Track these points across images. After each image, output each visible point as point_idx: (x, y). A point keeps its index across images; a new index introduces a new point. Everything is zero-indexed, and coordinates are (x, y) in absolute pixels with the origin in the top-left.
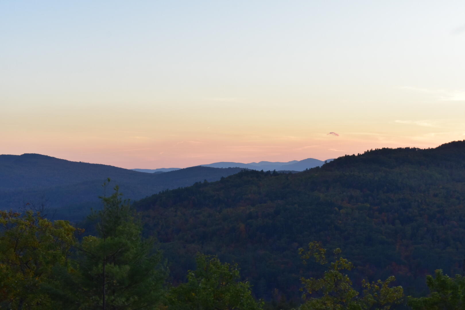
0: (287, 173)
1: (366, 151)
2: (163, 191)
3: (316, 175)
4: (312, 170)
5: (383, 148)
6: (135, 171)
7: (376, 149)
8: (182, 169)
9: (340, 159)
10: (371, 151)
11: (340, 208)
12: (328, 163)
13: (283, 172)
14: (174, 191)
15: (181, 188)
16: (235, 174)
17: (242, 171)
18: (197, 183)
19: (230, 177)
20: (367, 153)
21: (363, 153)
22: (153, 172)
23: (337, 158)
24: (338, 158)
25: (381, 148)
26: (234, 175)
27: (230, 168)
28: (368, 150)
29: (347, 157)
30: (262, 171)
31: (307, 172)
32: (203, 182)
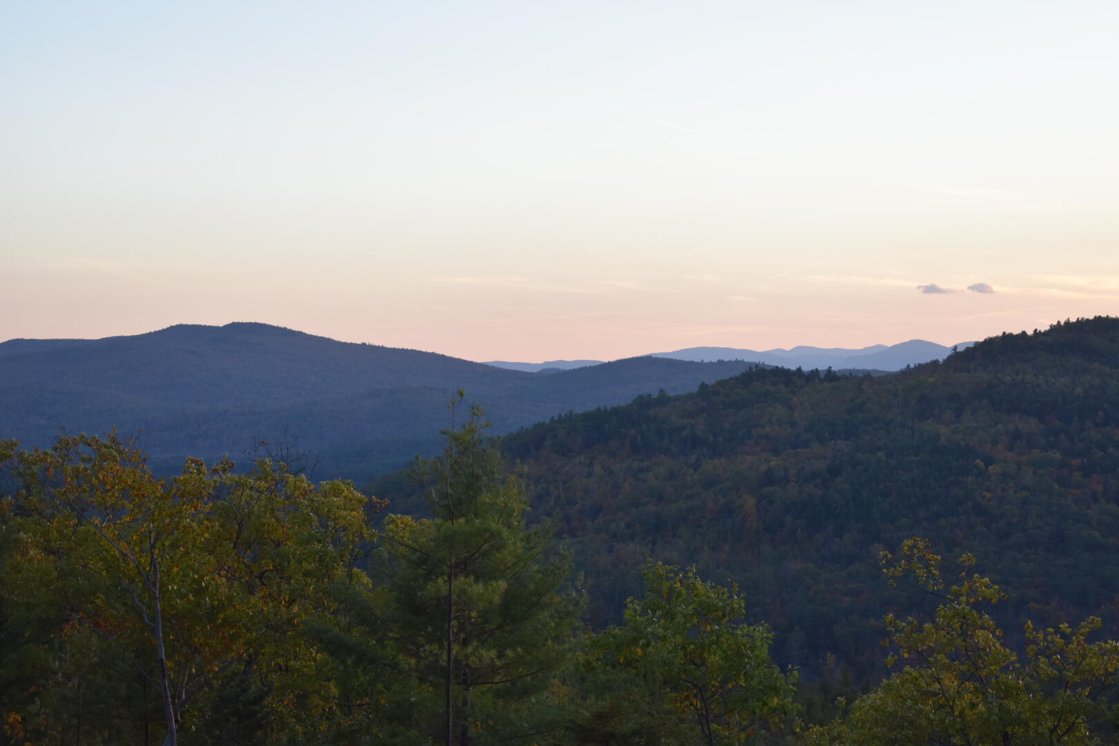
0: (861, 375)
1: (1055, 323)
2: (560, 415)
3: (931, 380)
4: (920, 368)
5: (1096, 317)
6: (493, 367)
7: (1080, 319)
8: (605, 363)
9: (990, 342)
10: (1067, 323)
11: (989, 461)
12: (960, 352)
13: (851, 374)
14: (586, 417)
15: (602, 409)
16: (733, 375)
17: (751, 368)
18: (641, 397)
19: (722, 383)
20: (1056, 329)
21: (1048, 328)
22: (535, 371)
23: (981, 339)
24: (986, 340)
25: (1091, 317)
26: (731, 378)
27: (721, 362)
28: (1059, 322)
29: (1007, 339)
30: (799, 369)
31: (908, 373)
32: (655, 394)
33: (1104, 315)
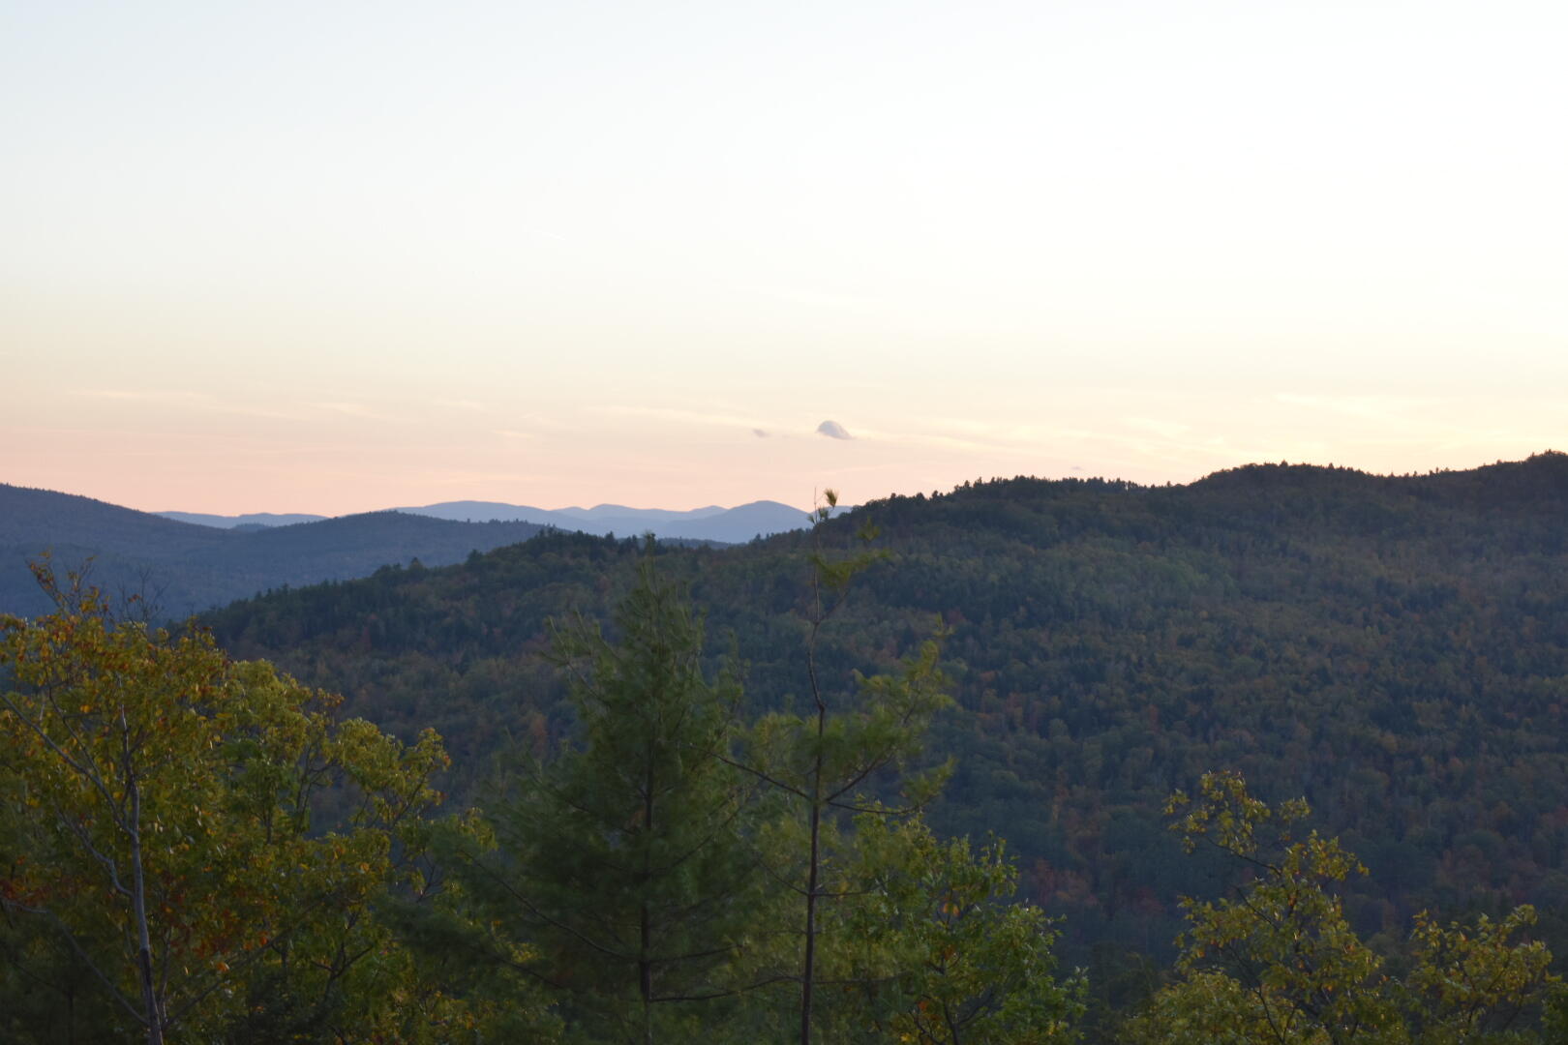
0: (695, 548)
1: (962, 484)
2: (270, 591)
3: (793, 557)
4: (777, 540)
5: (1017, 477)
6: (167, 520)
7: (995, 480)
8: (330, 520)
10: (978, 484)
11: (869, 671)
12: (833, 520)
13: (681, 545)
14: (306, 594)
15: (331, 583)
16: (517, 542)
17: (542, 532)
18: (385, 568)
19: (500, 553)
20: (964, 493)
21: (952, 490)
22: (229, 526)
23: (863, 503)
24: (868, 504)
25: (1011, 477)
26: (514, 546)
27: (494, 523)
28: (967, 483)
29: (897, 502)
30: (610, 536)
31: (758, 545)
32: (405, 567)
33: (1028, 475)
